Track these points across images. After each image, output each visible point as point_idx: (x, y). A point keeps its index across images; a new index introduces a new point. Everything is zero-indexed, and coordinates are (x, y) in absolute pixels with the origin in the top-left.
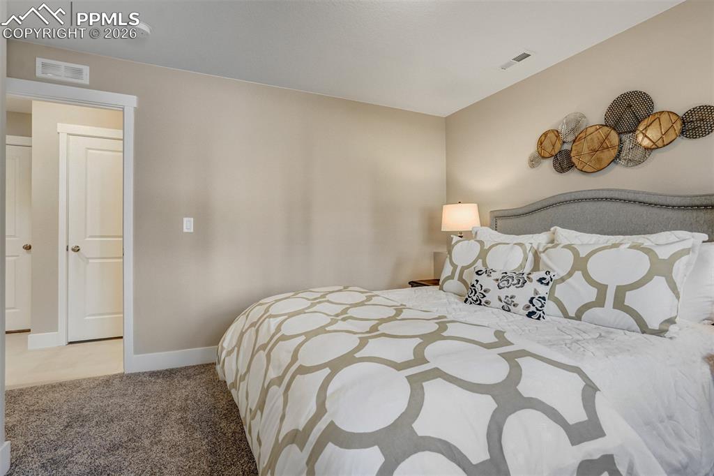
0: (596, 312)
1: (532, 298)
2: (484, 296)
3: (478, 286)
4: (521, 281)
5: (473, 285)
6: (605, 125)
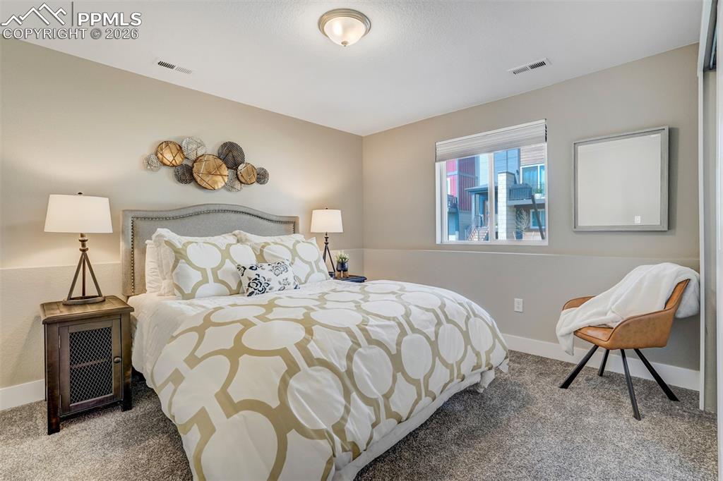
2: (268, 285)
3: (261, 279)
4: (285, 267)
5: (256, 279)
6: (219, 157)
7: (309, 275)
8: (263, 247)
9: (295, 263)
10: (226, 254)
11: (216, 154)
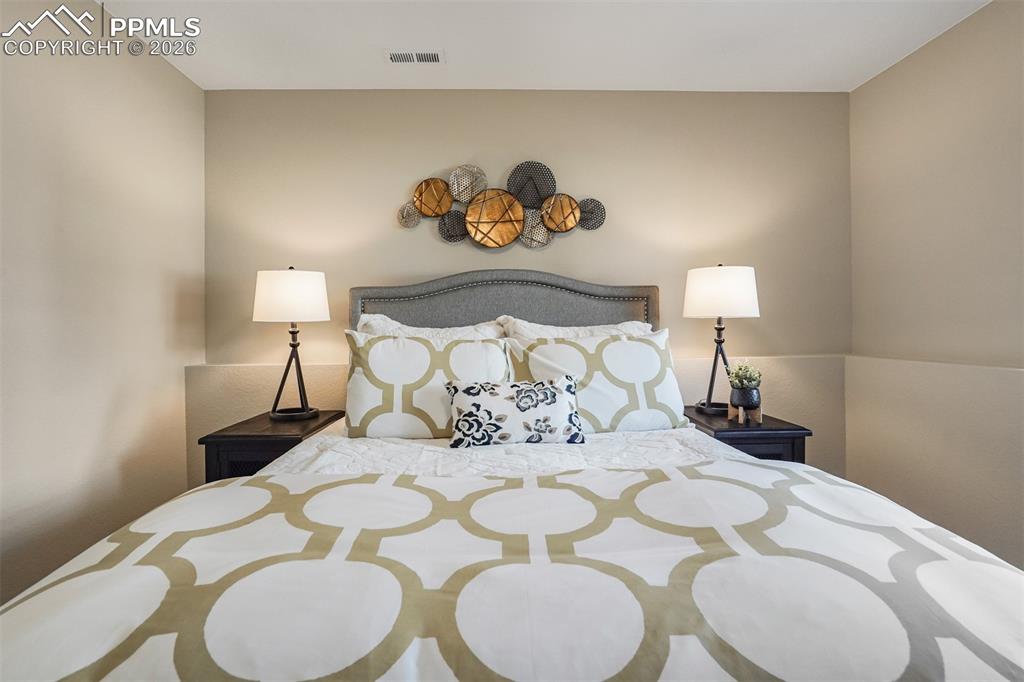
0: (634, 416)
1: (571, 415)
2: (498, 428)
3: (482, 414)
4: (549, 393)
5: (470, 414)
6: (508, 192)
7: (621, 414)
8: (531, 348)
9: (591, 384)
10: (440, 360)
11: (505, 187)
